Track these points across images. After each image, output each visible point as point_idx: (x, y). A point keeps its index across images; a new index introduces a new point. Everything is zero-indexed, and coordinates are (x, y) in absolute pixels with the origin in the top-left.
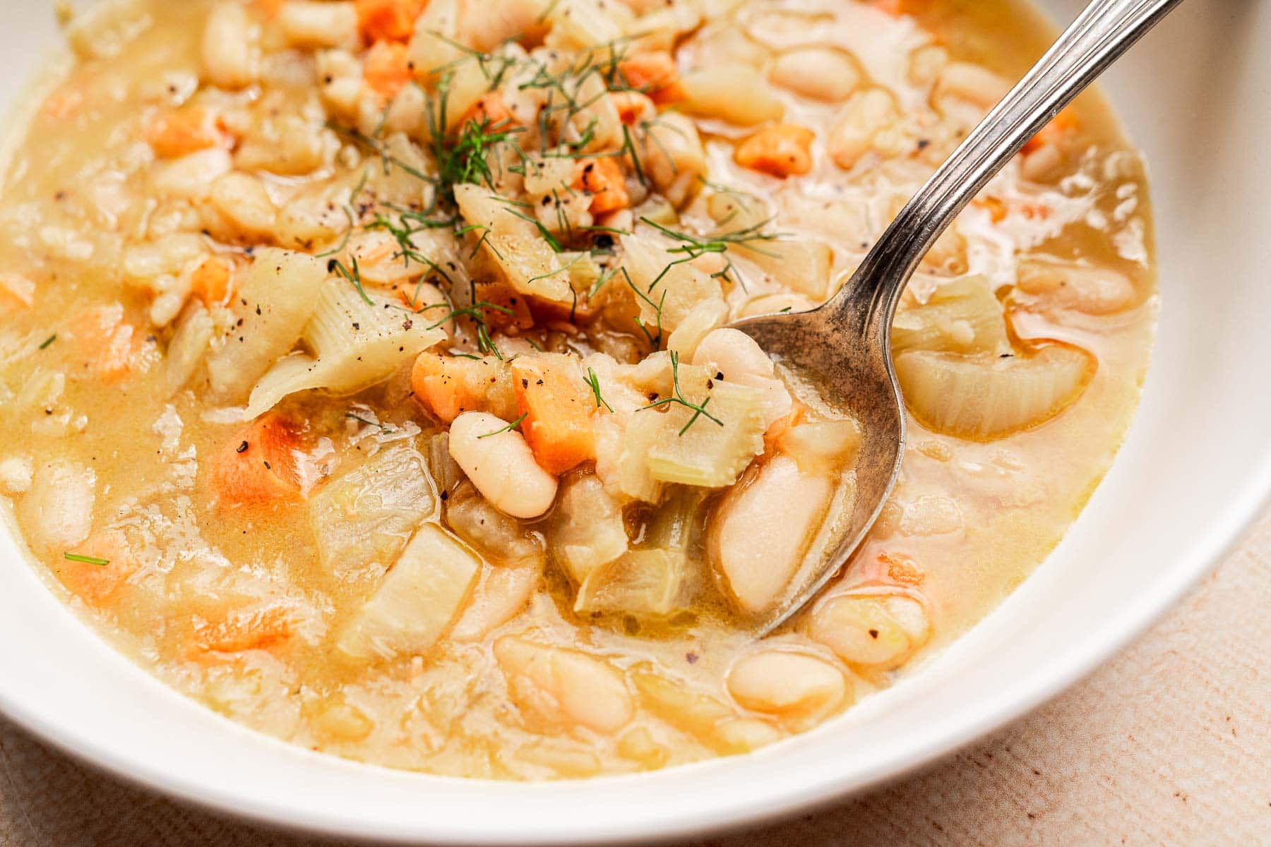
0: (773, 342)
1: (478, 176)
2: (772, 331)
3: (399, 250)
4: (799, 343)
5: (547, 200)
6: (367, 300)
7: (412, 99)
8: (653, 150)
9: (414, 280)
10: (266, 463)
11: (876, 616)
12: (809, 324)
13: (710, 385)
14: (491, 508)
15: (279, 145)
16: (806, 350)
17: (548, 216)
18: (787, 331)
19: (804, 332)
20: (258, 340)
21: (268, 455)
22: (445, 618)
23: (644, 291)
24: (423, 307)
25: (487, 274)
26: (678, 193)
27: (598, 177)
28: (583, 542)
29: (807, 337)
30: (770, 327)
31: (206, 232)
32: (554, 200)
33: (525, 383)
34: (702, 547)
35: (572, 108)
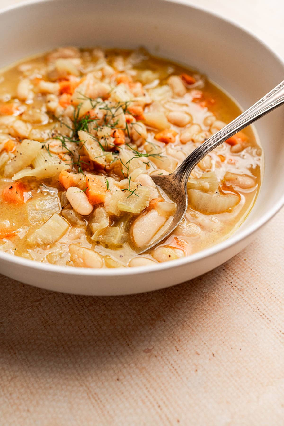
0: (158, 183)
1: (85, 129)
2: (158, 179)
3: (61, 145)
4: (164, 183)
5: (102, 138)
6: (50, 156)
7: (71, 109)
8: (133, 130)
9: (64, 153)
10: (16, 192)
12: (168, 178)
13: (137, 187)
14: (74, 211)
15: (33, 116)
16: (166, 185)
17: (102, 142)
18: (162, 180)
19: (166, 181)
20: (19, 162)
21: (17, 190)
22: (58, 236)
23: (125, 164)
24: (65, 160)
25: (84, 154)
26: (138, 143)
27: (117, 134)
28: (97, 222)
29: (167, 182)
30: (157, 178)
31: (9, 134)
32: (104, 138)
33: (89, 180)
34: (129, 229)
35: (113, 116)
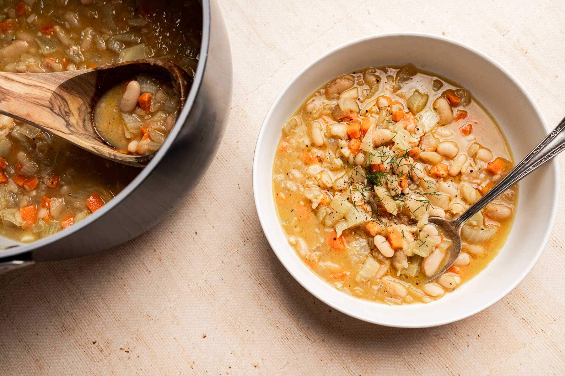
1: (379, 184)
3: (362, 197)
4: (442, 224)
5: (393, 190)
6: (357, 210)
7: (360, 158)
9: (365, 204)
10: (340, 243)
11: (451, 281)
12: (445, 222)
13: (426, 237)
14: (382, 255)
15: (332, 163)
16: (444, 226)
17: (393, 193)
20: (337, 218)
22: (374, 275)
23: (413, 212)
25: (380, 206)
26: (418, 183)
27: (403, 184)
28: (399, 263)
29: (444, 224)
31: (319, 186)
33: (390, 233)
34: (421, 265)
